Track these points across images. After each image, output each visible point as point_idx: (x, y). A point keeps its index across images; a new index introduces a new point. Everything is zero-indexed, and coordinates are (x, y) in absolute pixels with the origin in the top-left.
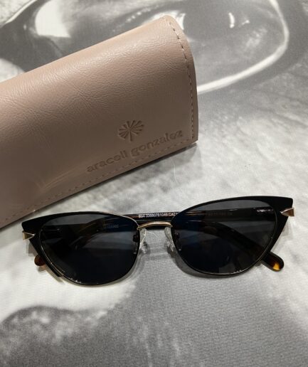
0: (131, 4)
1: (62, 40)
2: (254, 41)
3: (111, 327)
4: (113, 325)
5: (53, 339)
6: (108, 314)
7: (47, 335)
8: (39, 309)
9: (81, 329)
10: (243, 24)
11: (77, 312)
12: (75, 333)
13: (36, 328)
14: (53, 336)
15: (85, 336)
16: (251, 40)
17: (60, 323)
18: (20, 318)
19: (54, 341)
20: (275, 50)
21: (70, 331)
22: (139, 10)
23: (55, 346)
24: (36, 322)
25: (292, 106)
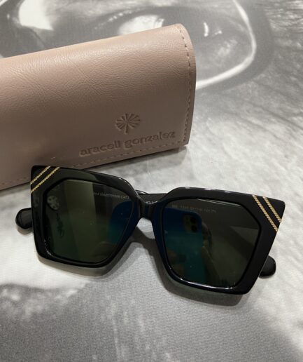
0: (113, 5)
1: (45, 32)
2: (225, 51)
3: (80, 305)
4: (82, 303)
5: (23, 316)
7: (17, 311)
8: (10, 287)
9: (50, 306)
10: (216, 34)
11: (47, 290)
14: (23, 312)
15: (55, 313)
16: (222, 49)
17: (31, 300)
19: (23, 318)
20: (243, 60)
21: (39, 308)
22: (121, 11)
23: (24, 322)
24: (7, 299)
25: (255, 112)
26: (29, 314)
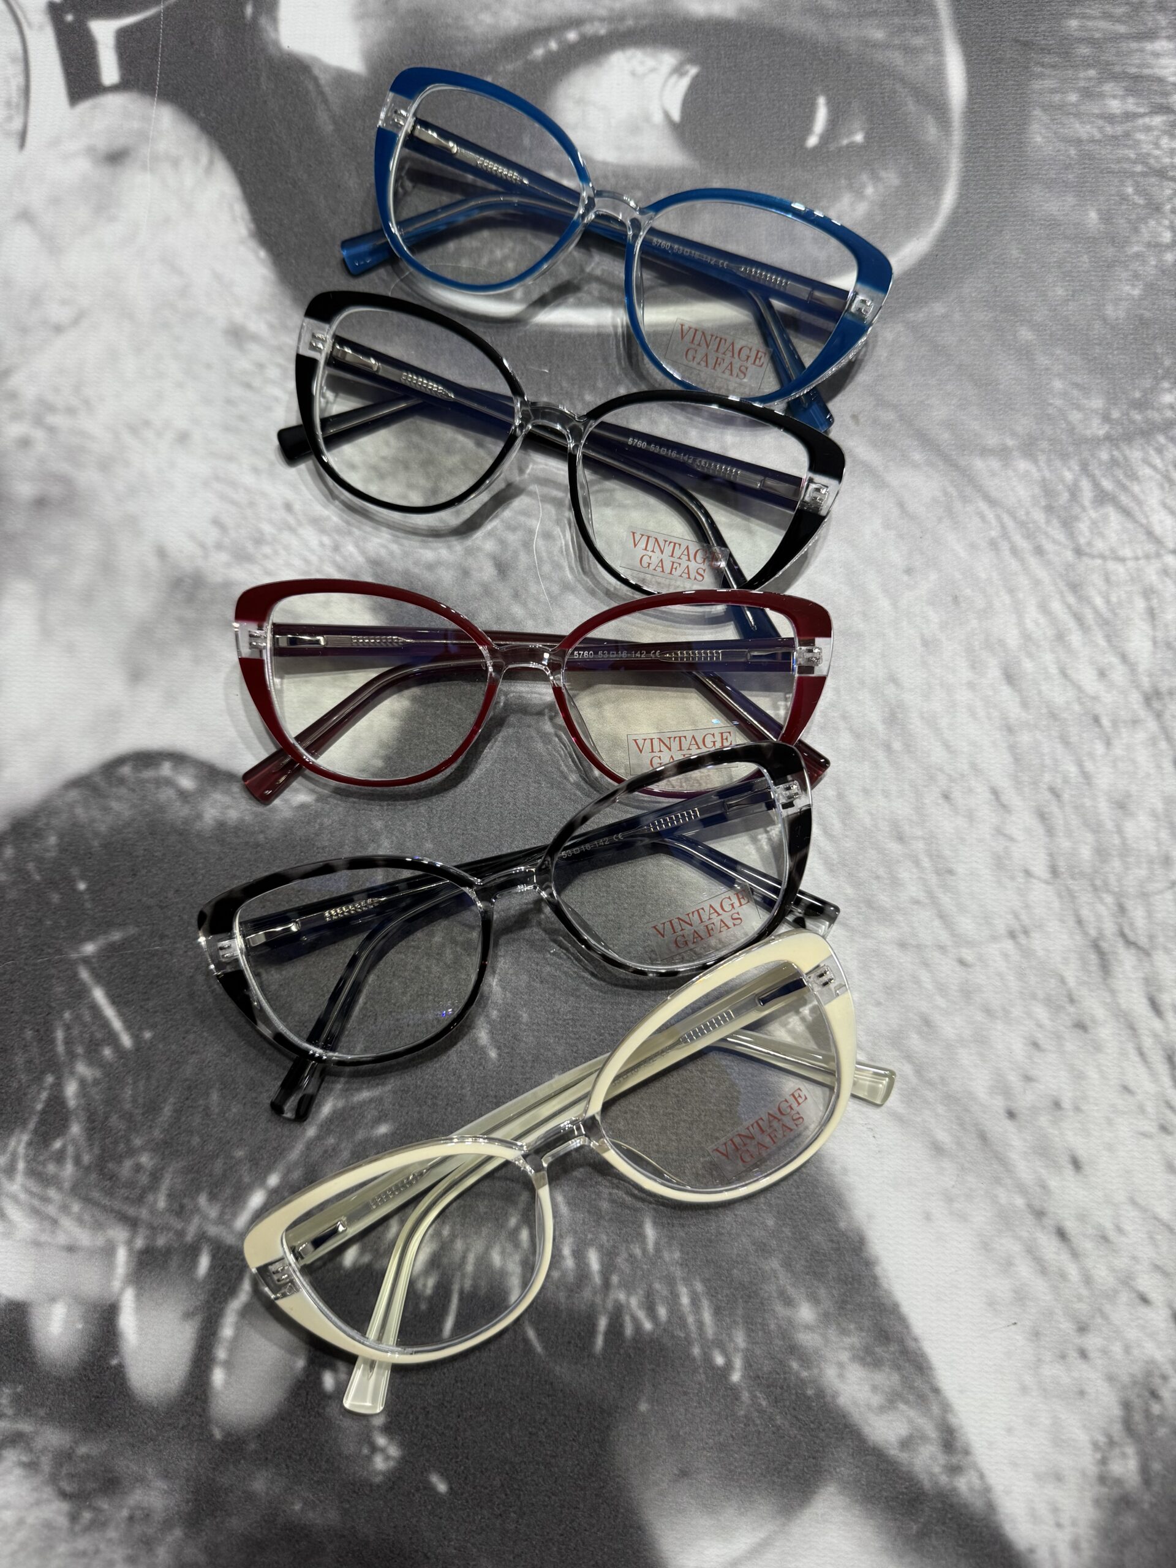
1: (342, 78)
2: (852, 206)
3: (317, 827)
4: (321, 824)
5: (199, 823)
6: (317, 800)
7: (186, 811)
9: (256, 816)
10: (845, 142)
12: (243, 820)
13: (166, 794)
14: (199, 816)
15: (262, 832)
16: (846, 199)
18: (136, 768)
19: (198, 826)
20: (897, 248)
22: (577, 21)
23: (199, 835)
24: (168, 782)
26: (211, 822)
